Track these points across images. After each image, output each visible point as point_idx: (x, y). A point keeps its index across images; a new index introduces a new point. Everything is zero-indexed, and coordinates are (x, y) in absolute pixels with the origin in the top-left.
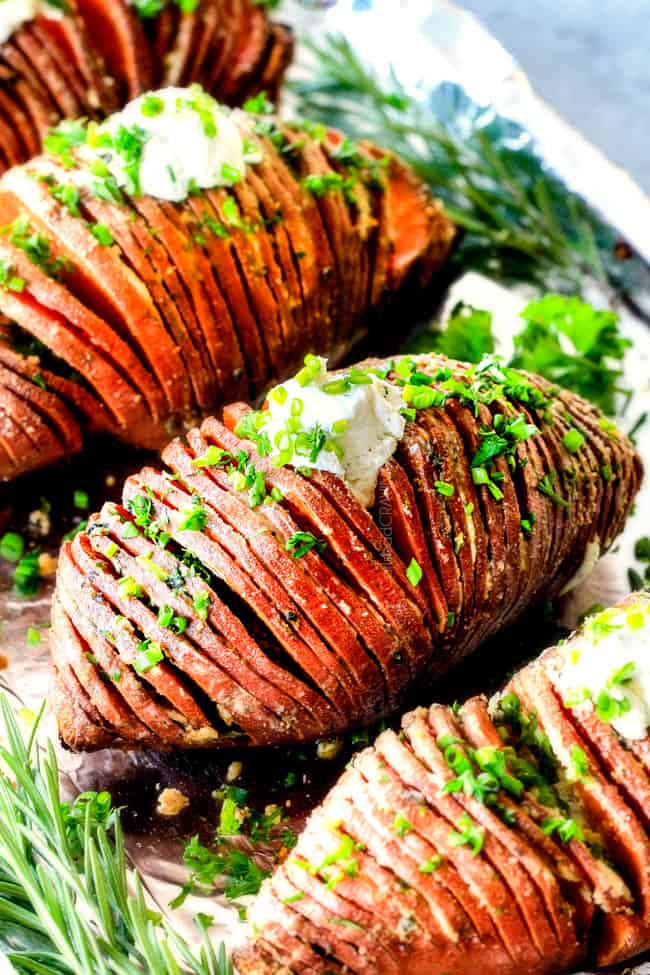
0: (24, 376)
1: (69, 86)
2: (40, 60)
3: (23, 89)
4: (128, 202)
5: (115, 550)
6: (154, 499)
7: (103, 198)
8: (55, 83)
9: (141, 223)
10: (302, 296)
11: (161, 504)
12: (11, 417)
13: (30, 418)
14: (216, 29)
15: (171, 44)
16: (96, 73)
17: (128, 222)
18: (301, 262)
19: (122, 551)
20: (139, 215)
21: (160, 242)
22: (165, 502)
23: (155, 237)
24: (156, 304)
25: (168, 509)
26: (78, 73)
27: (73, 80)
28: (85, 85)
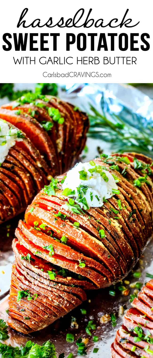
0: (68, 285)
1: (31, 163)
2: (20, 157)
3: (16, 169)
4: (86, 213)
5: (135, 349)
6: (141, 327)
7: (77, 213)
8: (26, 164)
9: (93, 219)
10: (145, 224)
11: (145, 328)
12: (66, 300)
13: (73, 298)
14: (70, 126)
15: (58, 137)
16: (38, 155)
17: (88, 220)
18: (142, 213)
19: (137, 348)
20: (92, 216)
21: (101, 224)
22: (147, 327)
23: (99, 223)
24: (106, 246)
25: (149, 330)
26: (32, 157)
27: (31, 160)
28: (35, 160)
